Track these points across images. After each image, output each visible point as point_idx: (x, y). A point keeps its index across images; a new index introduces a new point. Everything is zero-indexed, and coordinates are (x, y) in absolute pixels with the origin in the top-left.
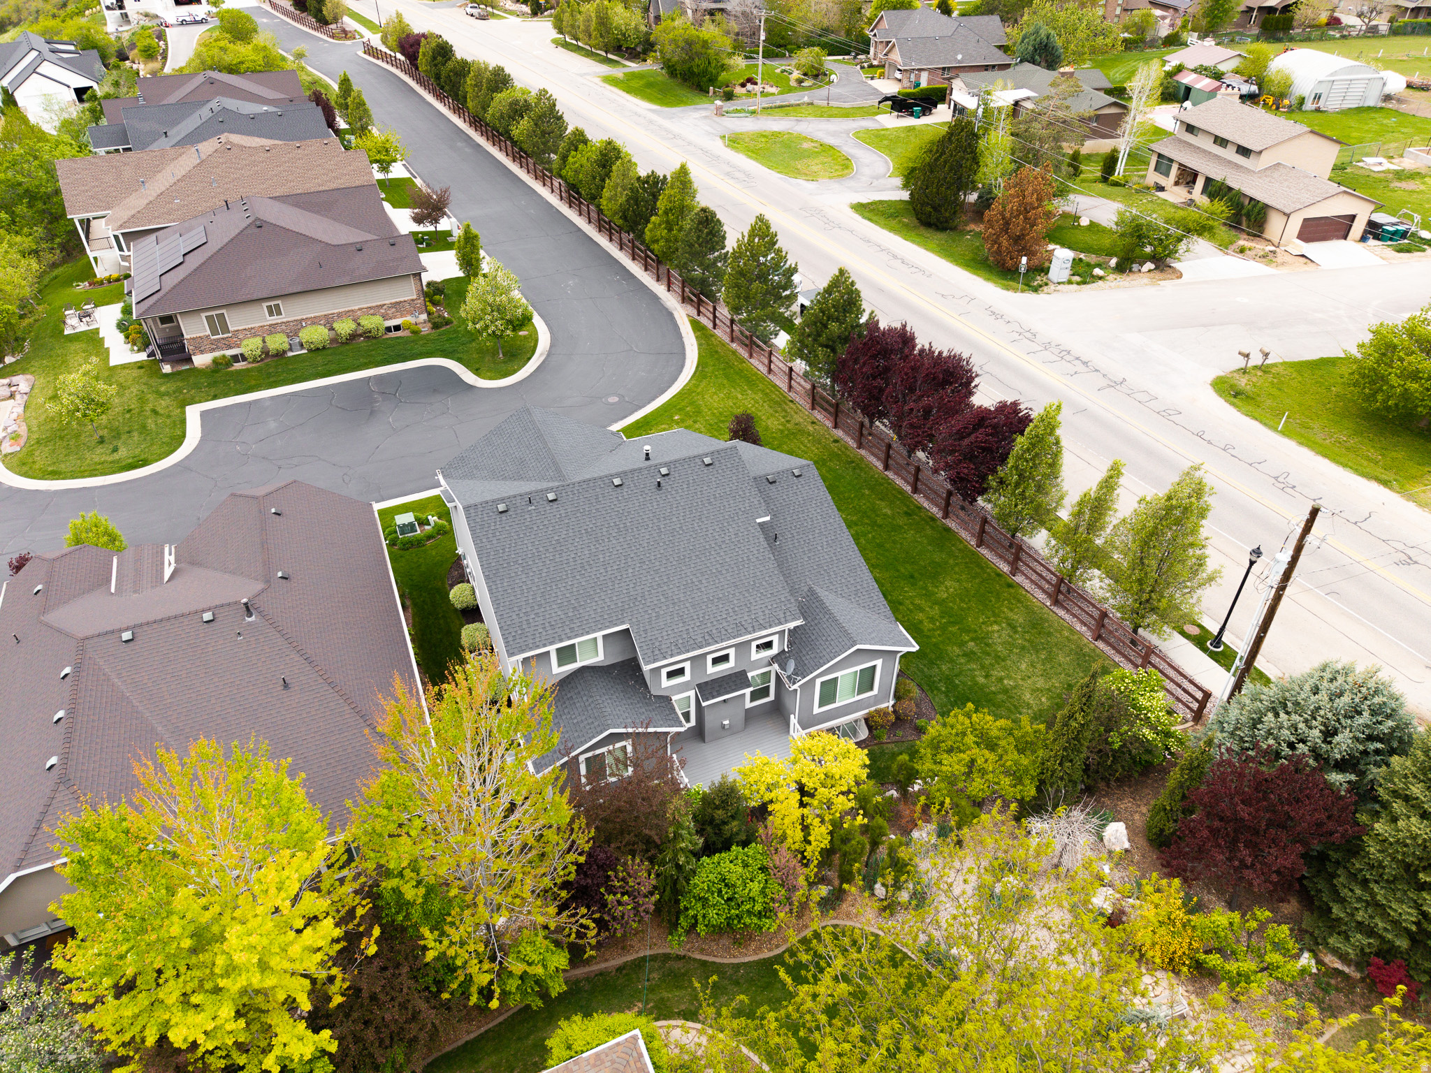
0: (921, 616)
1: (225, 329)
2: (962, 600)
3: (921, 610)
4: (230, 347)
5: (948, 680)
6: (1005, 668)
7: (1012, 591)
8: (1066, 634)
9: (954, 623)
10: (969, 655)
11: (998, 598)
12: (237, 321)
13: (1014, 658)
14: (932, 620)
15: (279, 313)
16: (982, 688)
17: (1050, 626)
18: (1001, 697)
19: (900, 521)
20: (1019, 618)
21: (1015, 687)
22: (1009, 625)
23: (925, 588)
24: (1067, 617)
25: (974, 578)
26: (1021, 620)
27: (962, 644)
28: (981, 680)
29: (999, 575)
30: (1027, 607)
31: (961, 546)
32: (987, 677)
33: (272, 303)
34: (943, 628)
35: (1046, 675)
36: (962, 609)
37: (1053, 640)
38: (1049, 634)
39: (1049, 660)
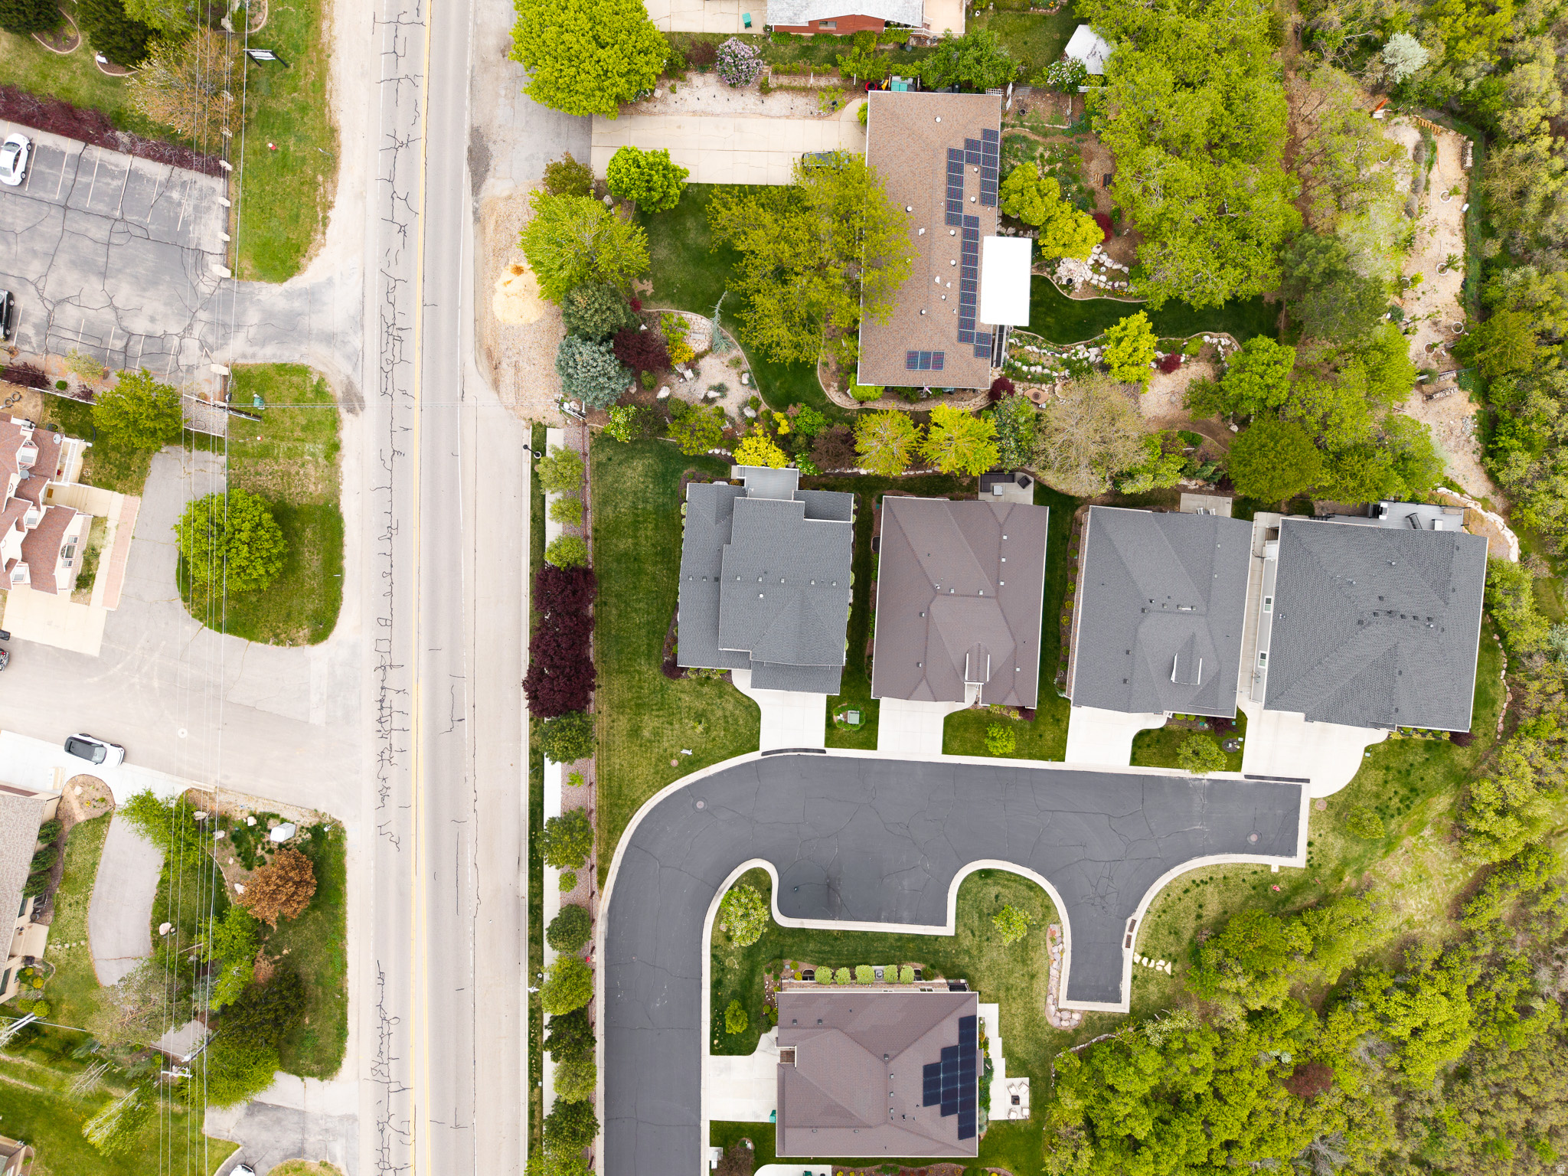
0: (649, 533)
2: (624, 533)
3: (646, 537)
5: (664, 493)
6: (637, 487)
7: (598, 527)
8: (596, 492)
9: (638, 522)
10: (646, 501)
11: (608, 526)
13: (629, 491)
14: (646, 529)
16: (653, 483)
18: (650, 474)
19: (613, 600)
20: (609, 511)
21: (641, 476)
22: (616, 509)
25: (607, 543)
26: (609, 508)
27: (644, 509)
28: (651, 486)
29: (596, 539)
30: (600, 514)
31: (598, 567)
32: (647, 487)
34: (645, 521)
35: (624, 475)
36: (628, 528)
37: (605, 491)
38: (604, 495)
39: (616, 482)
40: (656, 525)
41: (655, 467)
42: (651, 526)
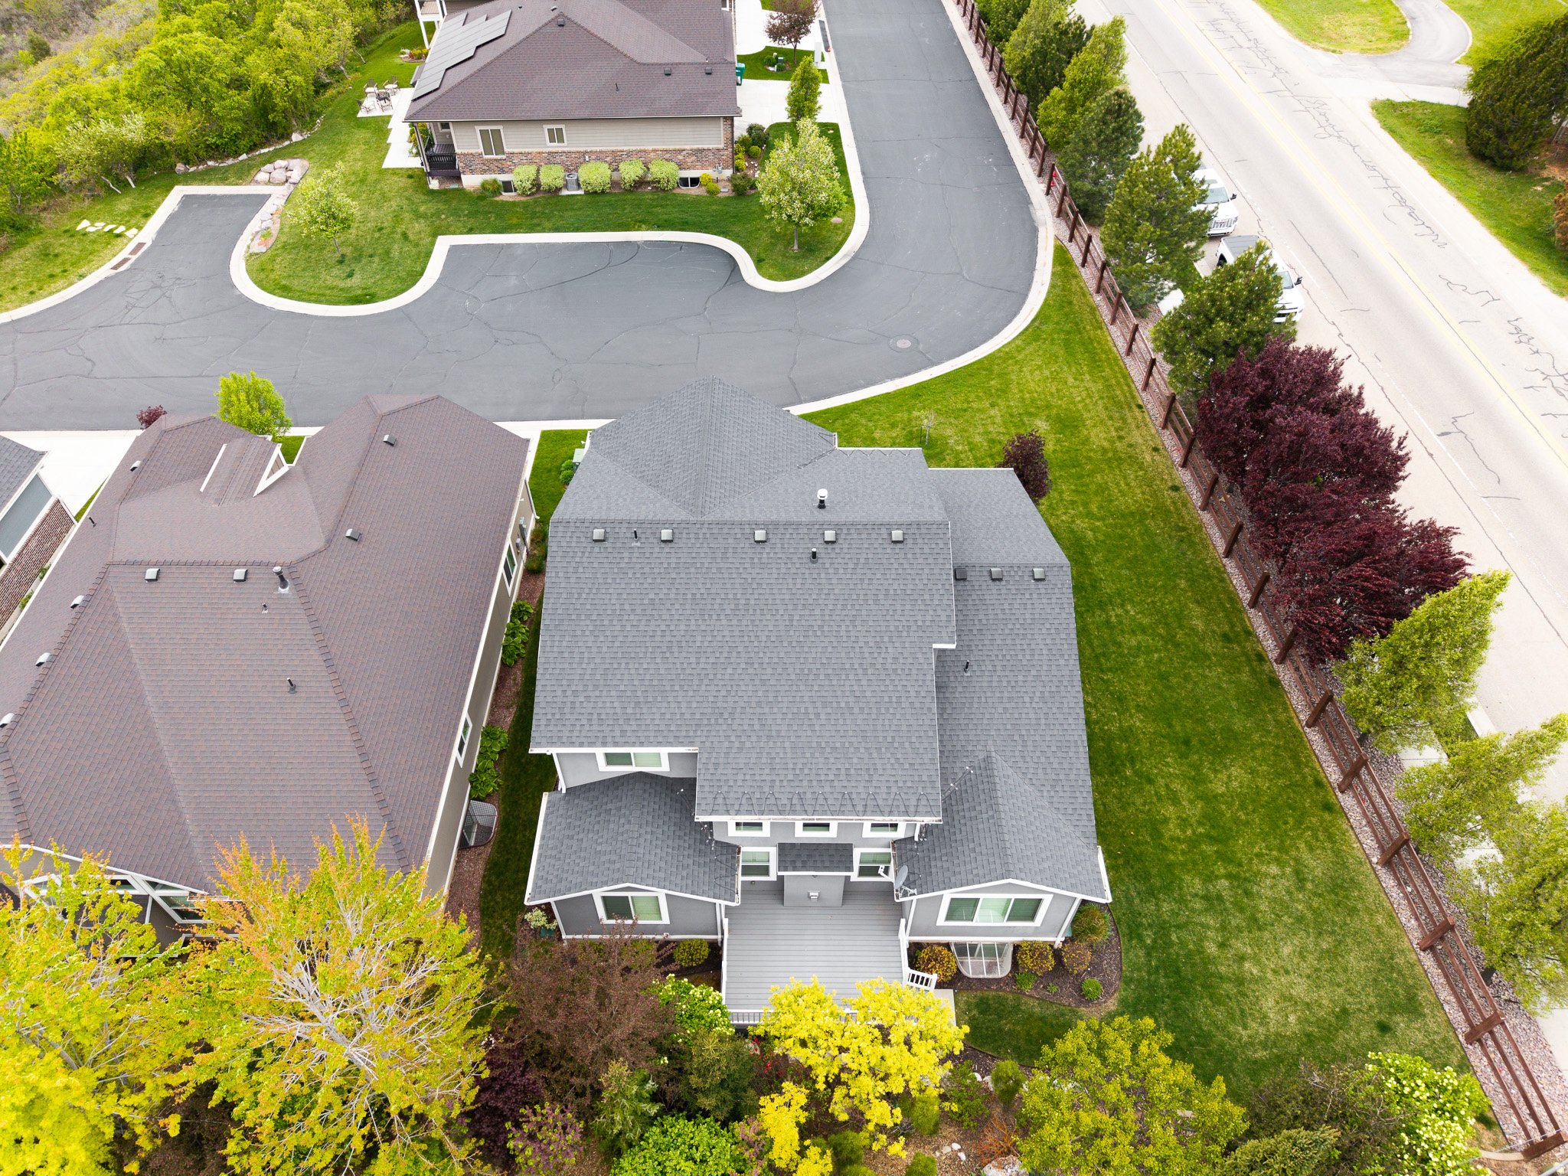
0: (1169, 811)
1: (500, 150)
2: (1243, 807)
3: (1175, 800)
4: (502, 171)
5: (1163, 929)
6: (1257, 943)
7: (1327, 816)
8: (1380, 920)
9: (1214, 840)
10: (1212, 901)
11: (1299, 822)
12: (515, 141)
13: (1278, 929)
14: (1184, 822)
15: (561, 140)
16: (1208, 961)
17: (1361, 899)
18: (1228, 988)
19: (1209, 647)
20: (1317, 865)
21: (1256, 980)
22: (1297, 872)
23: (1197, 767)
24: (1395, 893)
25: (1278, 775)
26: (1318, 872)
27: (1210, 878)
28: (1212, 949)
29: (1319, 784)
30: (1337, 853)
31: (1283, 717)
32: (1222, 945)
33: (554, 127)
34: (1194, 843)
35: (1315, 979)
36: (1236, 821)
37: (1355, 923)
38: (1353, 911)
39: (1332, 954)
40: (1156, 834)
41: (1220, 1014)
42: (1172, 829)
